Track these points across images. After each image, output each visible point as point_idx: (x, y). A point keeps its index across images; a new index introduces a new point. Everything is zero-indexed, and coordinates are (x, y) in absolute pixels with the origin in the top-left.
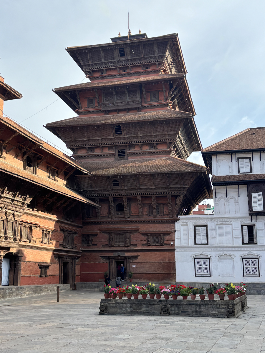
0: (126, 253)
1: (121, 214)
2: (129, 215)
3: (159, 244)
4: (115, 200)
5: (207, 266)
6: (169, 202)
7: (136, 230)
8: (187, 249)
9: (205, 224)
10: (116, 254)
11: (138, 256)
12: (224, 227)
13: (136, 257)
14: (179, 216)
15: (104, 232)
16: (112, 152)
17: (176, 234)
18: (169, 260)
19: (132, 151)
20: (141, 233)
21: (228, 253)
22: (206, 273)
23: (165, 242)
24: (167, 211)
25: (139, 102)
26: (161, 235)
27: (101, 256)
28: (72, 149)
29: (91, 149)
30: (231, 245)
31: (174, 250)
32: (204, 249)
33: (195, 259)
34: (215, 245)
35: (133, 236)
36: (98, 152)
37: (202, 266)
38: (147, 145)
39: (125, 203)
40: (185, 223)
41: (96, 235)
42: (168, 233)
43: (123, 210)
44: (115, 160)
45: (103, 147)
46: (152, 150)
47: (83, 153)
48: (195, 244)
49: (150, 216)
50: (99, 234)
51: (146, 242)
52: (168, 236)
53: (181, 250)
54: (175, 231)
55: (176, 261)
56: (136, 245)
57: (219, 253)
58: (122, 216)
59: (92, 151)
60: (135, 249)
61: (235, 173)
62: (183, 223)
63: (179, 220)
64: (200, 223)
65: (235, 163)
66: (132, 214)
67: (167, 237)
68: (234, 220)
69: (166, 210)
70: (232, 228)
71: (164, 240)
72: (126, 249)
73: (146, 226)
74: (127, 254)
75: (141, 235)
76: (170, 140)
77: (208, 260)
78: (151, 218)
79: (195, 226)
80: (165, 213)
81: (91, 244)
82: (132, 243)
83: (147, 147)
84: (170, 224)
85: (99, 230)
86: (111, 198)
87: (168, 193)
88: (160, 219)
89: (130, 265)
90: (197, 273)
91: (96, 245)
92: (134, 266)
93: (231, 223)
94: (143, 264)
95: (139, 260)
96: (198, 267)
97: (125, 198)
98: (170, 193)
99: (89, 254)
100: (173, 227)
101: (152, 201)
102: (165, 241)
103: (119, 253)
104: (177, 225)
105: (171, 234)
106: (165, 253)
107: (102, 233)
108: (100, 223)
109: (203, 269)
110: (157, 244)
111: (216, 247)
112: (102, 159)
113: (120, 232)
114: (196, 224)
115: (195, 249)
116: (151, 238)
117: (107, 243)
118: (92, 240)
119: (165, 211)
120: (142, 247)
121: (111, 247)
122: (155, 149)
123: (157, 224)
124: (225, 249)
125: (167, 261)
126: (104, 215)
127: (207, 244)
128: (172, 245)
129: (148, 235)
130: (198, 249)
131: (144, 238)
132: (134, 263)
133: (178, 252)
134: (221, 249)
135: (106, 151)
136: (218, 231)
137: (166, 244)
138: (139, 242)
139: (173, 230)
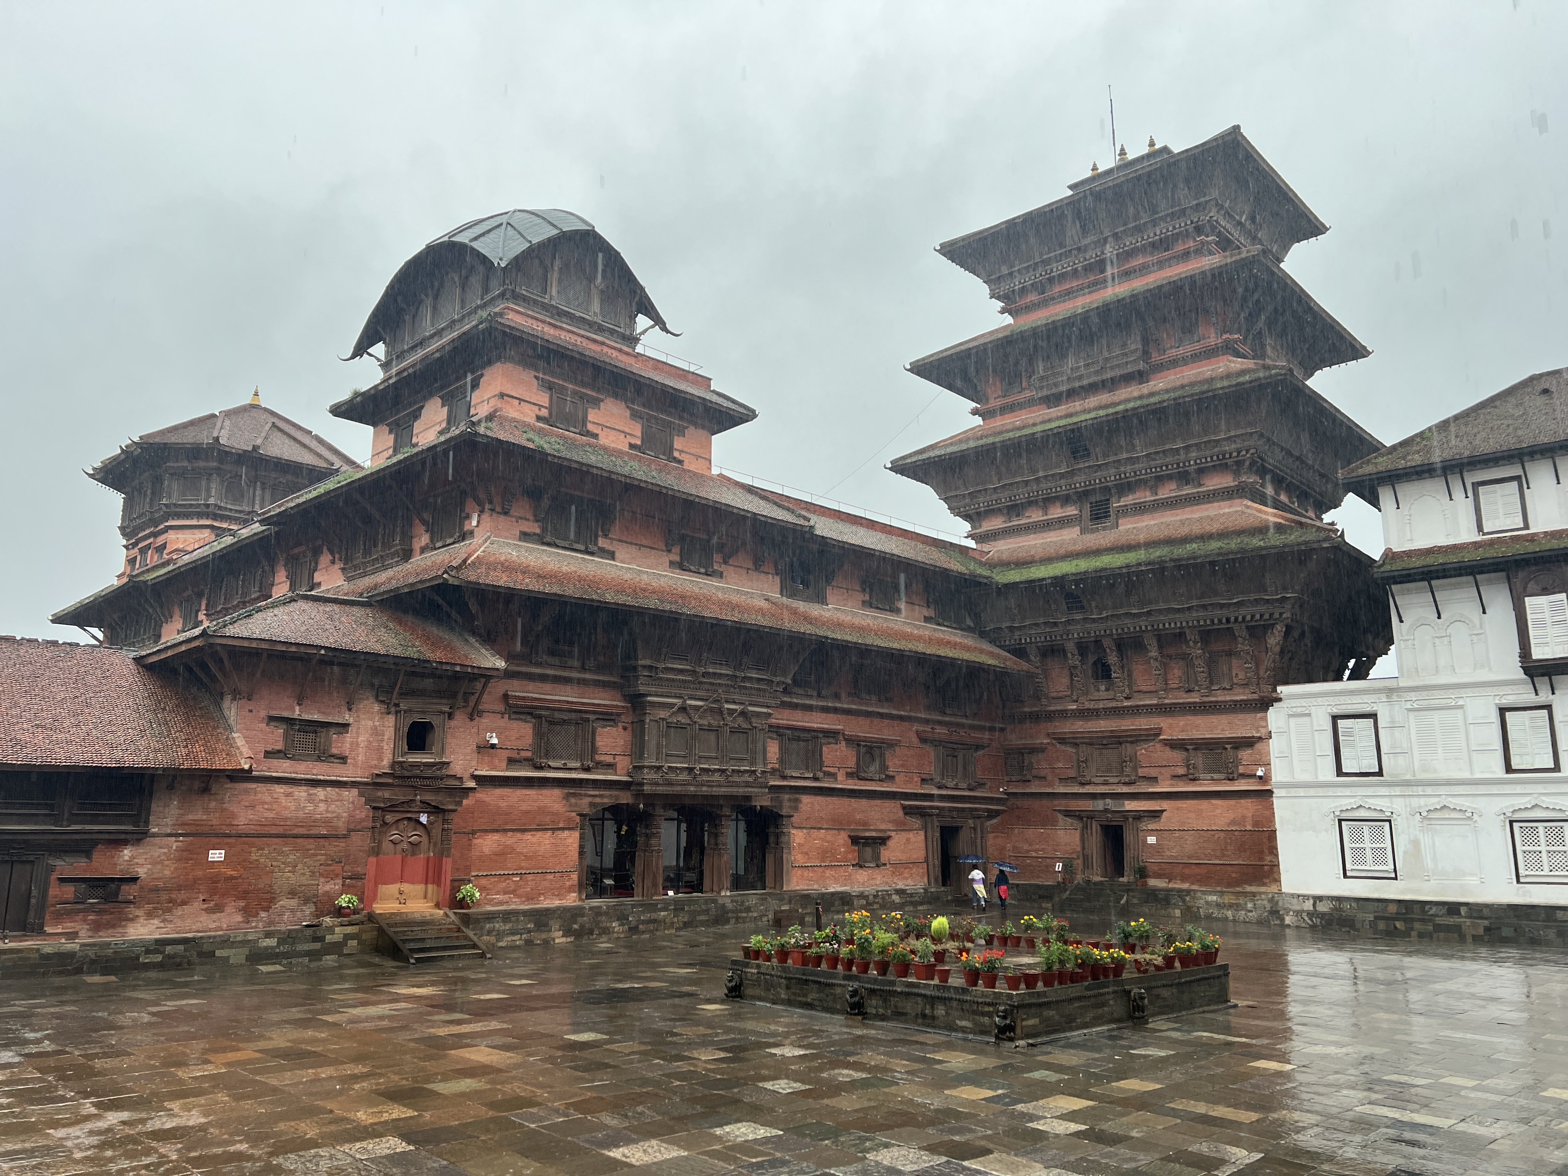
0: (1126, 802)
1: (1107, 690)
2: (1127, 690)
3: (1222, 776)
4: (1082, 649)
5: (1382, 845)
6: (1243, 646)
7: (1153, 735)
8: (1311, 792)
9: (1367, 709)
10: (1100, 805)
11: (1163, 811)
12: (1436, 716)
13: (1156, 815)
14: (1279, 689)
15: (1062, 740)
16: (1071, 511)
17: (1275, 746)
18: (1256, 823)
19: (1128, 500)
20: (1166, 745)
21: (1452, 802)
22: (1381, 868)
23: (1241, 770)
24: (1241, 675)
25: (1139, 354)
26: (1226, 749)
27: (1061, 811)
28: (967, 517)
29: (1015, 509)
30: (1466, 775)
31: (1270, 792)
32: (1370, 791)
33: (1340, 821)
34: (1408, 777)
35: (1142, 751)
36: (1035, 516)
37: (1367, 845)
38: (1170, 477)
39: (1112, 659)
40: (1299, 710)
41: (1041, 749)
42: (1249, 743)
43: (1109, 677)
44: (1083, 532)
45: (1047, 501)
46: (1188, 490)
47: (995, 523)
48: (1340, 772)
49: (1190, 691)
50: (1049, 747)
51: (1181, 771)
52: (1249, 751)
53: (1293, 792)
54: (1270, 735)
55: (1278, 826)
56: (1154, 780)
57: (1422, 801)
58: (1110, 694)
59: (1018, 515)
60: (1151, 790)
61: (1467, 534)
62: (1295, 710)
63: (1279, 700)
64: (1350, 707)
65: (1463, 505)
66: (1135, 688)
67: (1245, 755)
68: (1469, 692)
69: (1239, 669)
70: (1465, 719)
71: (1237, 763)
72: (1125, 789)
73: (1181, 724)
74: (1130, 805)
75: (1168, 748)
76: (1235, 454)
77: (1387, 824)
78: (1194, 698)
79: (1335, 718)
80: (1235, 681)
81: (1029, 777)
82: (1141, 772)
83: (1173, 485)
84: (1252, 715)
85: (1048, 735)
86: (1070, 646)
87: (1232, 619)
88: (1220, 699)
89: (1140, 838)
90: (1348, 867)
91: (1044, 778)
92: (1151, 840)
93: (1461, 702)
94: (1177, 834)
95: (1164, 823)
96: (1353, 845)
97: (1107, 643)
98: (1240, 619)
99: (1026, 803)
100: (1264, 724)
101: (1189, 647)
102: (1240, 767)
103: (1108, 801)
104: (1275, 717)
105: (1258, 746)
106: (1242, 801)
107: (1058, 745)
108: (1050, 716)
109: (1368, 852)
110: (1215, 776)
111: (1407, 784)
112: (1045, 535)
113: (1105, 742)
114: (1336, 711)
115: (1339, 791)
116: (1199, 759)
117: (1072, 773)
118: (1031, 766)
119: (1236, 674)
120: (1172, 786)
121: (1083, 784)
122: (1195, 487)
123: (1213, 713)
124: (1443, 790)
125: (1249, 828)
126: (1061, 694)
127: (1380, 773)
128: (1260, 777)
129: (1187, 750)
130: (1347, 791)
131: (1178, 756)
132: (1152, 832)
133: (1283, 800)
134: (1429, 790)
135: (1057, 512)
136: (1413, 731)
137: (1243, 776)
138: (1163, 770)
139: (1263, 733)
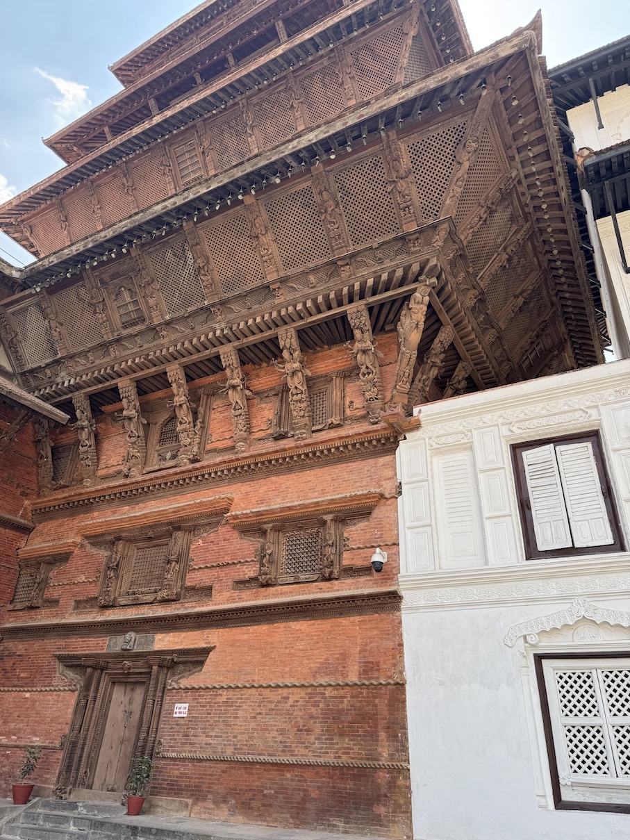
0: (158, 636)
1: (174, 456)
2: (196, 450)
3: (314, 573)
6: (361, 343)
7: (216, 516)
8: (476, 593)
10: (117, 644)
14: (417, 411)
15: (96, 538)
17: (406, 505)
18: (368, 668)
20: (234, 527)
23: (346, 560)
24: (358, 401)
26: (324, 523)
27: (61, 658)
31: (391, 600)
32: (600, 584)
33: (539, 658)
35: (197, 542)
39: (180, 399)
40: (450, 440)
41: (65, 556)
42: (365, 508)
43: (177, 437)
49: (280, 438)
50: (76, 551)
51: (250, 571)
52: (362, 525)
53: (440, 595)
54: (398, 490)
55: (409, 675)
56: (207, 591)
58: (174, 462)
60: (199, 609)
62: (443, 440)
63: (417, 427)
64: (544, 421)
66: (208, 446)
67: (356, 532)
69: (353, 396)
71: (341, 545)
72: (161, 611)
73: (262, 490)
74: (164, 641)
75: (236, 534)
78: (285, 445)
79: (517, 449)
80: (348, 412)
81: (39, 601)
82: (193, 579)
84: (371, 462)
85: (79, 531)
88: (323, 439)
89: (166, 708)
90: (564, 773)
91: (56, 602)
92: (181, 710)
94: (224, 696)
95: (208, 673)
100: (389, 473)
102: (345, 555)
103: (131, 635)
104: (408, 456)
106: (344, 621)
107: (89, 547)
113: (150, 535)
114: (519, 434)
115: (534, 589)
116: (279, 547)
117: (95, 590)
118: (47, 581)
119: (352, 402)
120: (231, 599)
121: (105, 607)
123: (310, 467)
125: (353, 678)
127: (617, 545)
128: (380, 570)
129: (264, 533)
131: (249, 546)
132: (184, 694)
133: (419, 614)
137: (351, 571)
138: (222, 573)
139: (388, 488)
